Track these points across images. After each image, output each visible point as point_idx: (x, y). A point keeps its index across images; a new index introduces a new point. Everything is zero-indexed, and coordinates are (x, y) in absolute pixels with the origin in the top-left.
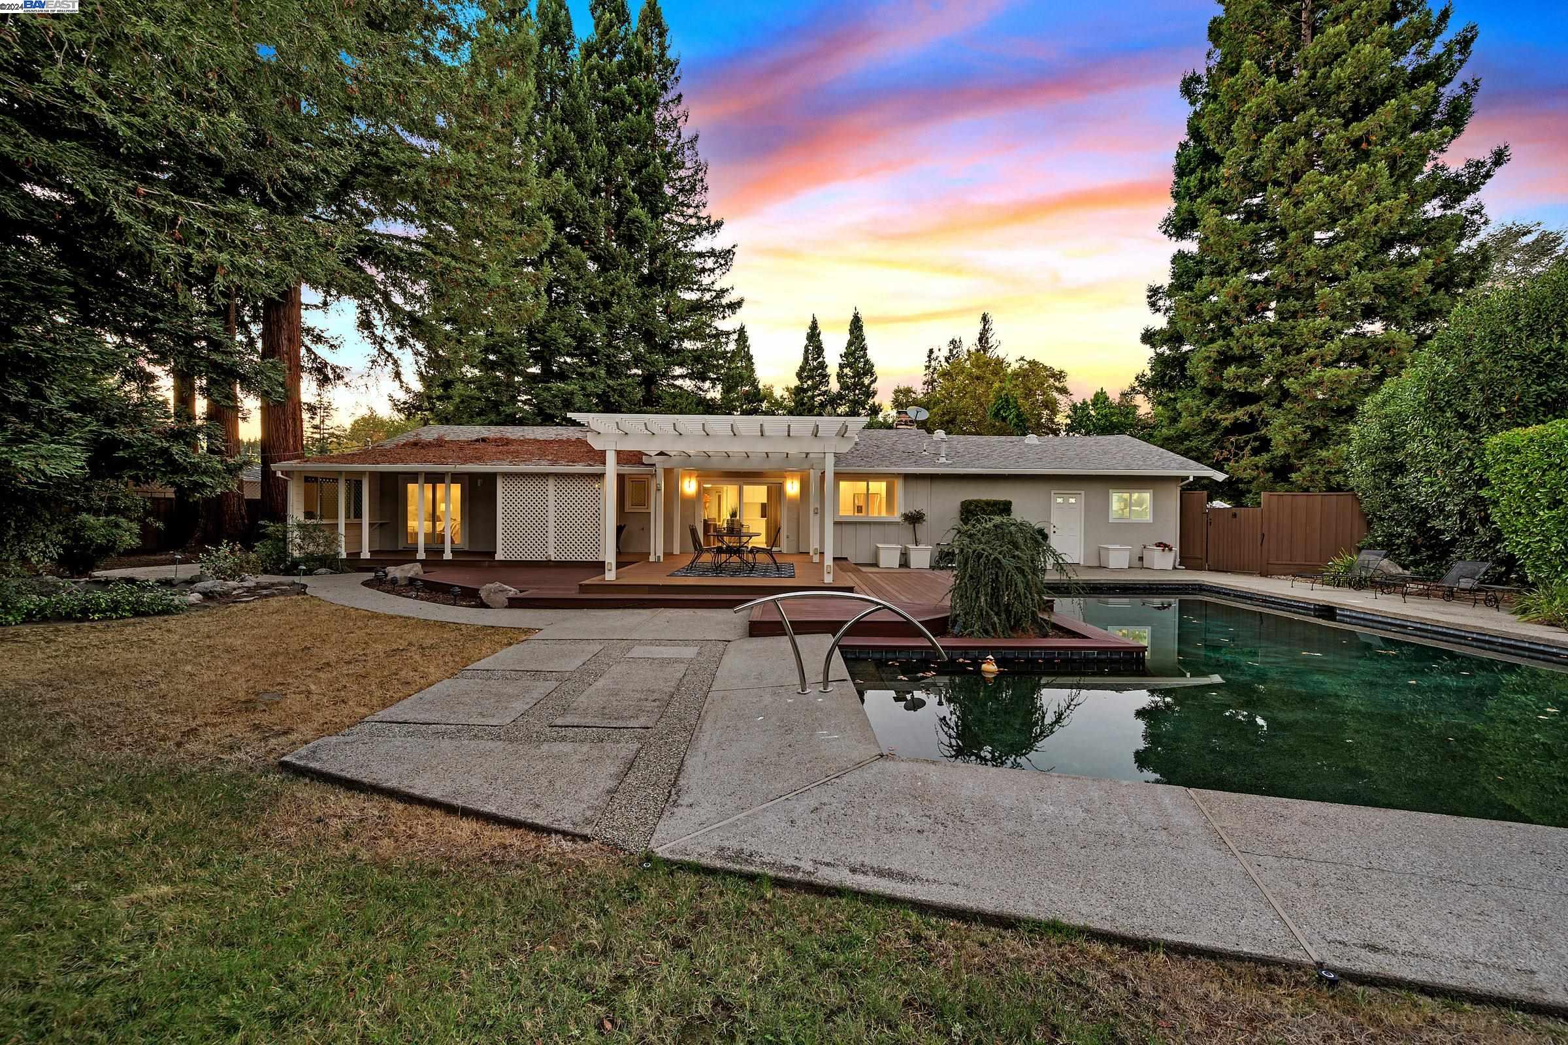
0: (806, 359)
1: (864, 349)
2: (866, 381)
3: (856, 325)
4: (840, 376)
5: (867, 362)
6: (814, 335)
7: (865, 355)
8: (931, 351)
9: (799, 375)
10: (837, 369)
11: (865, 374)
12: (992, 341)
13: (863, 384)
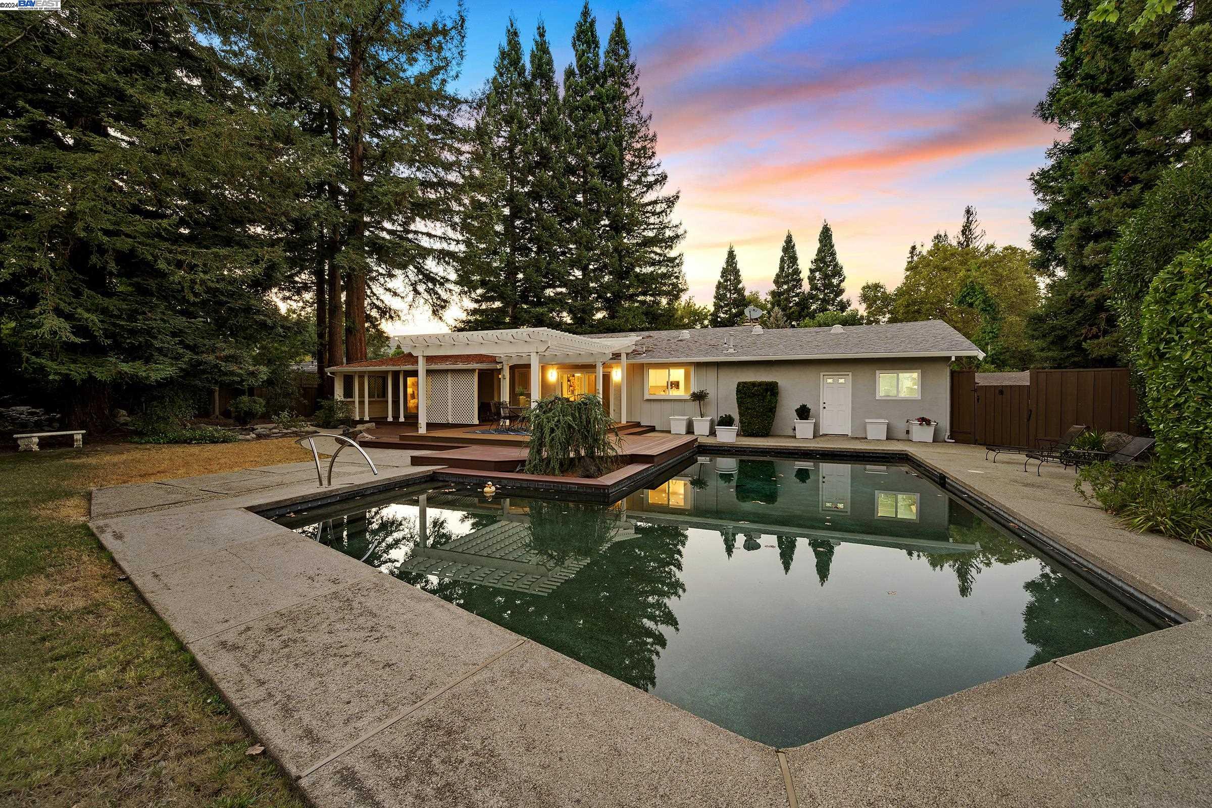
0: (782, 269)
1: (833, 254)
2: (835, 281)
3: (826, 235)
4: (811, 279)
5: (836, 265)
6: (789, 248)
7: (834, 259)
8: (914, 248)
9: (776, 282)
10: (808, 273)
11: (834, 276)
12: (977, 232)
13: (831, 284)
